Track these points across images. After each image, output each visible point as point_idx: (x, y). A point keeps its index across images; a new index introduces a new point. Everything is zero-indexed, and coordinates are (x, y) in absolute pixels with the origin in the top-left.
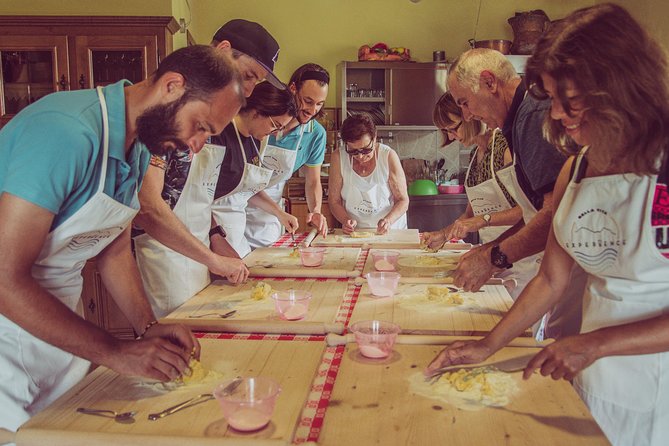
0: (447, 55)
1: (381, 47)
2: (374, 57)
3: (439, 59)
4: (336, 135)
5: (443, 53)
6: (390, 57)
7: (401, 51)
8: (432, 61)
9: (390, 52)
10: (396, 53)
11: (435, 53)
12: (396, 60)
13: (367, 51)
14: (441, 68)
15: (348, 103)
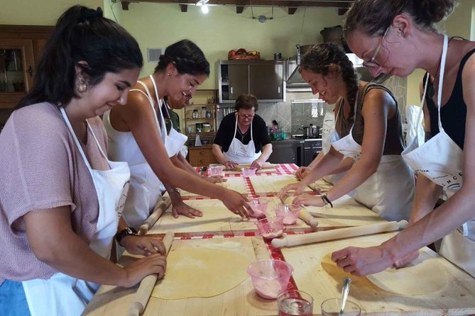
0: (283, 56)
1: (242, 51)
2: (238, 58)
3: (278, 58)
4: (216, 106)
5: (280, 55)
6: (247, 57)
7: (254, 53)
8: (273, 59)
9: (247, 54)
10: (252, 54)
11: (275, 55)
12: (252, 59)
13: (234, 54)
14: (279, 63)
15: (223, 86)
